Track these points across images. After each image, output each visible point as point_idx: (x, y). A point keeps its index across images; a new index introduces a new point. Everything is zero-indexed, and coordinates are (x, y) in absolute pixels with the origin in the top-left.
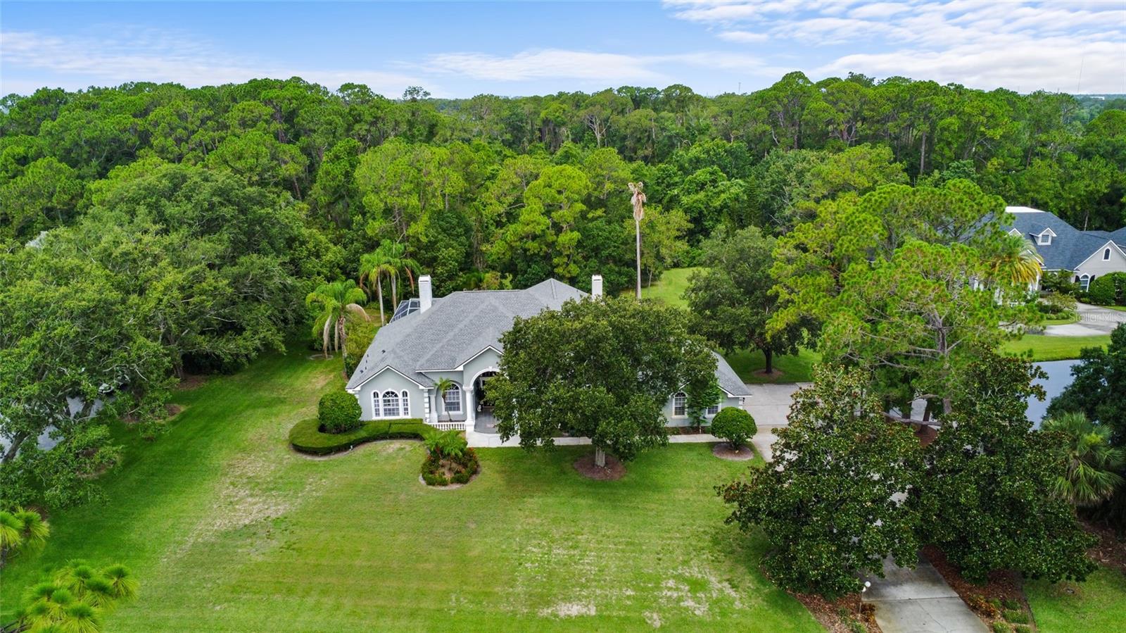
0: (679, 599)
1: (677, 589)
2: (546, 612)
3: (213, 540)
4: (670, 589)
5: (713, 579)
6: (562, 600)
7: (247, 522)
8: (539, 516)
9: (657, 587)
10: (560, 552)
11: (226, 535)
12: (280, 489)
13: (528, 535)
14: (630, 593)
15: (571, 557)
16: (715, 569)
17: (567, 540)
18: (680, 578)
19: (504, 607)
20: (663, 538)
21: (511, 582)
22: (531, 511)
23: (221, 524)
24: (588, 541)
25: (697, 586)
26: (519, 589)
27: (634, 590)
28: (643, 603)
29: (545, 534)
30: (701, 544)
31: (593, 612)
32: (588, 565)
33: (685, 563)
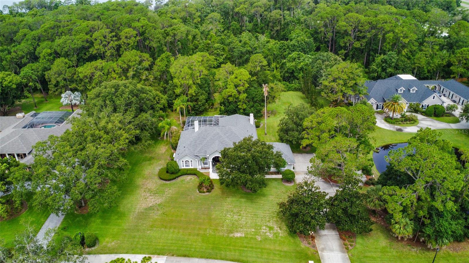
0: (266, 233)
1: (266, 229)
2: (231, 235)
3: (143, 211)
4: (264, 229)
5: (275, 227)
6: (236, 232)
7: (151, 205)
8: (230, 205)
9: (261, 229)
10: (236, 217)
11: (146, 209)
12: (158, 194)
13: (227, 211)
14: (253, 230)
15: (239, 219)
16: (277, 223)
17: (238, 213)
18: (267, 226)
19: (221, 234)
20: (264, 213)
21: (223, 226)
22: (229, 203)
23: (144, 206)
24: (244, 214)
25: (271, 228)
26: (225, 228)
27: (254, 229)
28: (256, 233)
29: (232, 211)
30: (274, 215)
31: (243, 236)
32: (243, 221)
33: (269, 221)
